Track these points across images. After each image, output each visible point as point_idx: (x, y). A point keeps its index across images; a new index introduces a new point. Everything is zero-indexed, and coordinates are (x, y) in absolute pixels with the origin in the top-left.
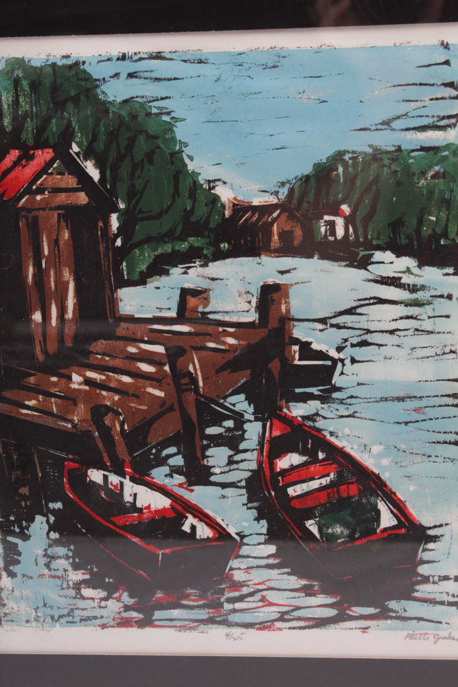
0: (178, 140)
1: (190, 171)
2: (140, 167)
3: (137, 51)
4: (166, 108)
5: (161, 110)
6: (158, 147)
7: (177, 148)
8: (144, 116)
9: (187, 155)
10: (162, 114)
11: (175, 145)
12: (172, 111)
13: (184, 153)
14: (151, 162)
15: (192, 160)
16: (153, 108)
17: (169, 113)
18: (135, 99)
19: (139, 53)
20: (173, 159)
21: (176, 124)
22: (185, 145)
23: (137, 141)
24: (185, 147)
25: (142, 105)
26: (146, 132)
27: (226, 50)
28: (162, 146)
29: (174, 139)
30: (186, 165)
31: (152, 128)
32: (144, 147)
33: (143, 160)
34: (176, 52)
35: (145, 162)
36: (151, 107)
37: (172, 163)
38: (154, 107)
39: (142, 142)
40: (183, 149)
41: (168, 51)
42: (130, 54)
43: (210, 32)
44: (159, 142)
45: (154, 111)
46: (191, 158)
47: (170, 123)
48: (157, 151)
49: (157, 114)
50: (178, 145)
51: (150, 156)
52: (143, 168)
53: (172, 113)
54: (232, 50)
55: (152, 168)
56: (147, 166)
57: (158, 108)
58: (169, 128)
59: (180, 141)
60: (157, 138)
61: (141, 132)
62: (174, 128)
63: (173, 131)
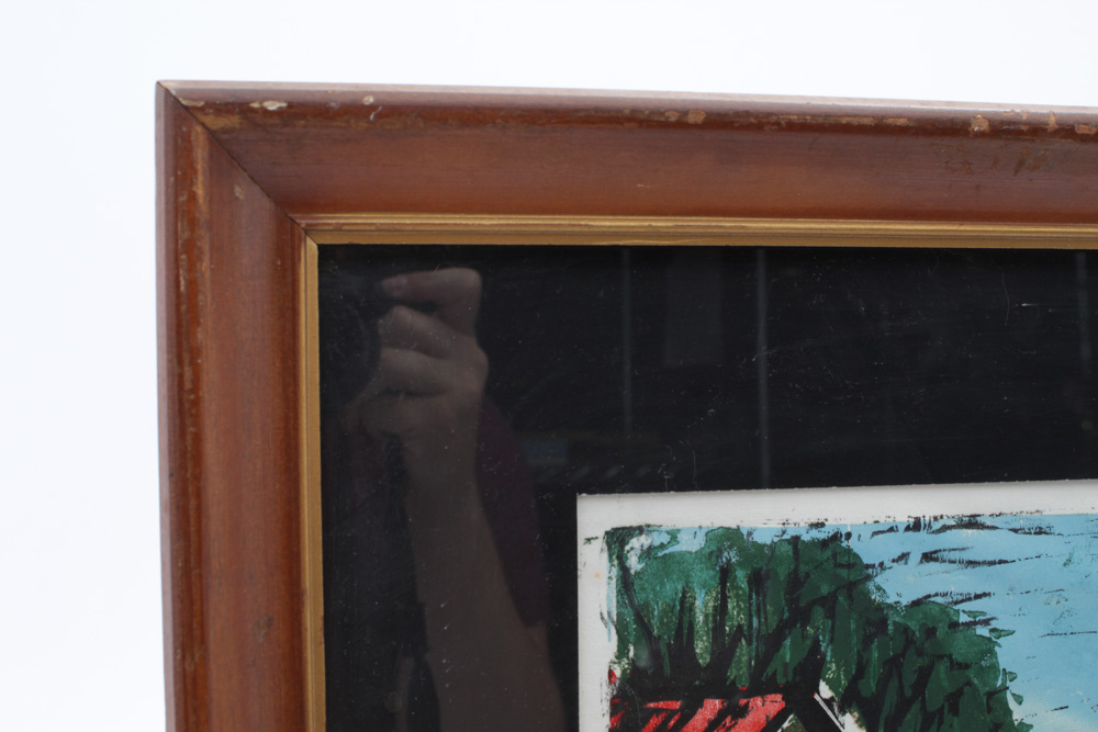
0: (1001, 669)
1: (1016, 723)
2: (936, 721)
3: (938, 514)
4: (982, 613)
5: (975, 617)
6: (969, 683)
7: (999, 683)
8: (946, 629)
9: (1013, 695)
10: (975, 623)
11: (996, 679)
12: (992, 619)
13: (1008, 692)
14: (955, 710)
15: (1020, 703)
16: (961, 614)
17: (986, 622)
18: (932, 599)
19: (942, 517)
20: (991, 703)
21: (998, 641)
22: (1011, 677)
23: (933, 674)
24: (1011, 681)
25: (944, 608)
26: (950, 656)
27: (1081, 512)
28: (976, 681)
29: (994, 667)
30: (1010, 712)
31: (960, 648)
32: (945, 684)
33: (943, 707)
34: (1000, 514)
35: (946, 710)
36: (958, 611)
37: (989, 710)
38: (964, 611)
39: (943, 675)
40: (1008, 684)
41: (988, 514)
42: (927, 519)
43: (1062, 481)
44: (971, 673)
45: (964, 618)
46: (1019, 700)
47: (990, 639)
48: (966, 689)
49: (968, 625)
50: (1001, 677)
51: (954, 700)
52: (941, 723)
53: (991, 622)
54: (1090, 512)
55: (956, 721)
56: (947, 717)
57: (970, 613)
58: (988, 648)
59: (1004, 670)
60: (967, 666)
61: (941, 657)
62: (997, 648)
63: (993, 654)
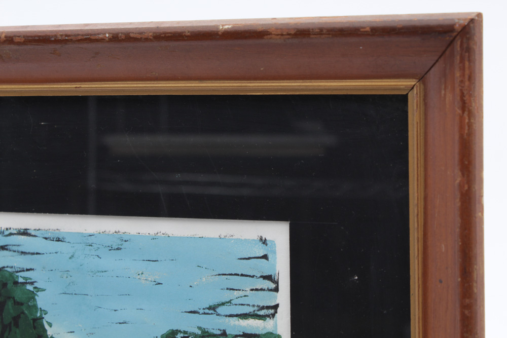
0: (39, 307)
1: (49, 336)
2: (8, 329)
3: (8, 227)
4: (30, 279)
5: (26, 280)
6: (23, 313)
7: (39, 315)
8: (12, 284)
9: (47, 322)
10: (26, 283)
11: (37, 312)
12: (35, 282)
13: (44, 320)
14: (17, 325)
15: (51, 327)
16: (20, 278)
17: (32, 283)
18: (6, 269)
19: (10, 229)
20: (35, 324)
21: (38, 293)
22: (45, 312)
23: (6, 306)
24: (45, 314)
25: (11, 274)
26: (14, 298)
27: (79, 231)
28: (26, 312)
29: (35, 306)
30: (45, 331)
31: (18, 295)
32: (12, 311)
33: (10, 323)
34: (39, 229)
35: (12, 325)
36: (18, 276)
37: (35, 328)
38: (21, 277)
39: (10, 307)
40: (43, 316)
41: (33, 229)
42: (3, 229)
43: (65, 215)
44: (24, 308)
45: (21, 280)
46: (50, 325)
47: (33, 292)
48: (22, 316)
49: (23, 284)
50: (39, 312)
51: (16, 320)
52: (10, 330)
53: (35, 284)
54: (84, 232)
55: (18, 331)
56: (13, 328)
57: (24, 278)
58: (32, 296)
59: (40, 308)
60: (22, 304)
61: (9, 298)
62: (36, 297)
63: (35, 300)
